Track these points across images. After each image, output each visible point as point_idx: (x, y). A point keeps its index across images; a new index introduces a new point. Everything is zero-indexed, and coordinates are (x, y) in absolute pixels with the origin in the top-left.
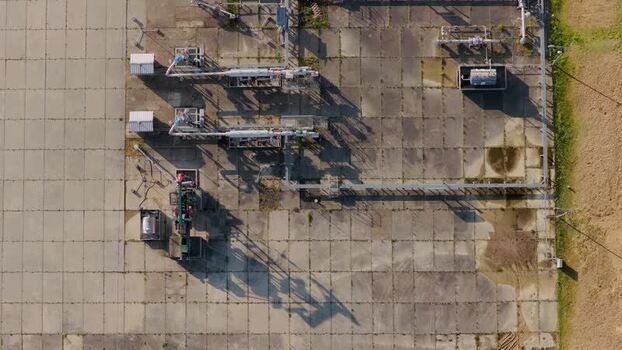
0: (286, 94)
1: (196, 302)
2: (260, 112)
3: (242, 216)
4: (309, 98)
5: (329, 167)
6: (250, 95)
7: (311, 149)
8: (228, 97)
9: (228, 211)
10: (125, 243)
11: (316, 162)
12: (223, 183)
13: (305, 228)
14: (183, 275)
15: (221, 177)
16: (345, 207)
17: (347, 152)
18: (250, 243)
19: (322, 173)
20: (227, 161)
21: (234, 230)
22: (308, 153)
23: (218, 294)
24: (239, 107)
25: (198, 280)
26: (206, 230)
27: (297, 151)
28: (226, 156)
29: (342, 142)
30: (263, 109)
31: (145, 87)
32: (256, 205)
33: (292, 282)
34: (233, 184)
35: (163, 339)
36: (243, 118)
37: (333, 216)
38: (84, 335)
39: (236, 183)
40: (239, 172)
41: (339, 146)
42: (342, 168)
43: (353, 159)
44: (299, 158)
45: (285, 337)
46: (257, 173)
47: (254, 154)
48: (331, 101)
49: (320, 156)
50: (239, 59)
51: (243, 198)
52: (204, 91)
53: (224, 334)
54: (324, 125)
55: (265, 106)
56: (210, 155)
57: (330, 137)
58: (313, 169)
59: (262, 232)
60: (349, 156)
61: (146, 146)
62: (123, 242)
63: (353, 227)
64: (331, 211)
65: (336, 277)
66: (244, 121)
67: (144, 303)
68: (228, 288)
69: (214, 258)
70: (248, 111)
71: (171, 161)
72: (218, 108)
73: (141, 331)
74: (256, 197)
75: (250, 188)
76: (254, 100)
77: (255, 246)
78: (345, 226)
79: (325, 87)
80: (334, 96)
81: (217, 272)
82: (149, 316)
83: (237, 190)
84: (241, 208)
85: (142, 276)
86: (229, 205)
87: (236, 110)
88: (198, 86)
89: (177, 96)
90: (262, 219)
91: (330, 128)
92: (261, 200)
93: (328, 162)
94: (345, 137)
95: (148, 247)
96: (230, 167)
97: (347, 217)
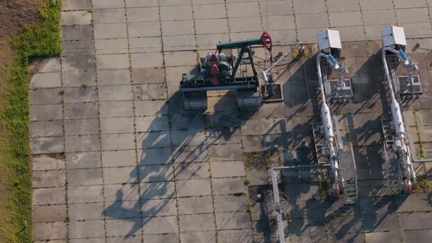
0: (381, 168)
1: (134, 108)
2: (356, 147)
3: (234, 139)
4: (378, 188)
5: (301, 207)
6: (376, 138)
7: (320, 191)
8: (369, 122)
9: (239, 127)
10: (195, 51)
11: (306, 197)
12: (271, 122)
13: (227, 190)
14: (165, 96)
15: (277, 120)
16: (255, 223)
17: (320, 222)
18: (205, 147)
19: (293, 202)
20: (296, 124)
21: (217, 134)
22: (314, 190)
23: (144, 125)
24: (360, 130)
25: (159, 109)
26: (217, 112)
27: (316, 180)
28: (302, 124)
29: (332, 217)
30: (360, 150)
31: (370, 55)
32: (248, 150)
33: (163, 184)
34: (270, 130)
35: (92, 83)
36: (347, 134)
37: (244, 213)
38: (92, 25)
39: (273, 132)
40: (285, 135)
41: (327, 215)
42: (301, 219)
43: (313, 229)
44: (308, 182)
45: (100, 181)
46: (286, 147)
47: (307, 144)
48: (379, 206)
49: (313, 200)
50: (416, 126)
51: (256, 139)
52: (374, 101)
53: (100, 131)
54: (349, 201)
55: (364, 152)
56: (302, 110)
57: (336, 206)
58: (297, 194)
59: (219, 156)
60: (316, 225)
61: (304, 60)
62: (196, 48)
63: (232, 231)
64: (249, 211)
65: (172, 220)
66: (344, 135)
67: (130, 68)
68: (151, 132)
69: (185, 120)
70: (356, 138)
71: (290, 80)
72: (356, 114)
73: (99, 67)
74: (258, 149)
75: (268, 144)
76: (369, 142)
77: (201, 152)
78: (233, 224)
79: (395, 200)
80: (385, 208)
81: (170, 123)
82: (116, 73)
83: (264, 132)
84: (244, 138)
85: (160, 65)
86: (246, 128)
87: (355, 128)
88: (379, 95)
89: (364, 80)
90: (233, 155)
91: (347, 206)
92: (255, 153)
93: (307, 207)
94: (338, 220)
95: (192, 68)
96: (289, 127)
97: (243, 226)
